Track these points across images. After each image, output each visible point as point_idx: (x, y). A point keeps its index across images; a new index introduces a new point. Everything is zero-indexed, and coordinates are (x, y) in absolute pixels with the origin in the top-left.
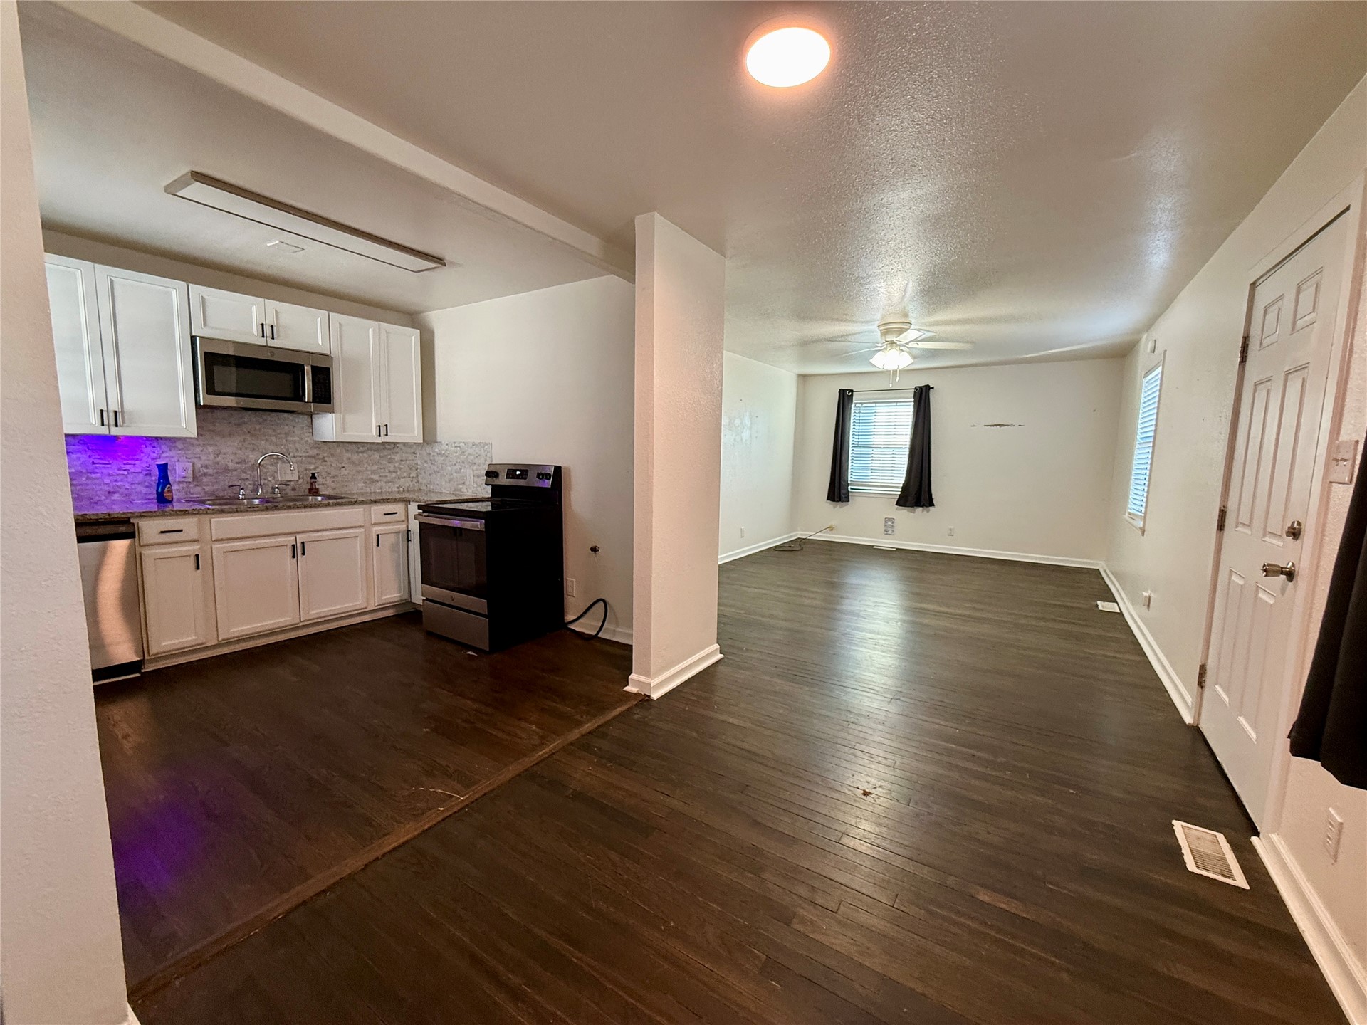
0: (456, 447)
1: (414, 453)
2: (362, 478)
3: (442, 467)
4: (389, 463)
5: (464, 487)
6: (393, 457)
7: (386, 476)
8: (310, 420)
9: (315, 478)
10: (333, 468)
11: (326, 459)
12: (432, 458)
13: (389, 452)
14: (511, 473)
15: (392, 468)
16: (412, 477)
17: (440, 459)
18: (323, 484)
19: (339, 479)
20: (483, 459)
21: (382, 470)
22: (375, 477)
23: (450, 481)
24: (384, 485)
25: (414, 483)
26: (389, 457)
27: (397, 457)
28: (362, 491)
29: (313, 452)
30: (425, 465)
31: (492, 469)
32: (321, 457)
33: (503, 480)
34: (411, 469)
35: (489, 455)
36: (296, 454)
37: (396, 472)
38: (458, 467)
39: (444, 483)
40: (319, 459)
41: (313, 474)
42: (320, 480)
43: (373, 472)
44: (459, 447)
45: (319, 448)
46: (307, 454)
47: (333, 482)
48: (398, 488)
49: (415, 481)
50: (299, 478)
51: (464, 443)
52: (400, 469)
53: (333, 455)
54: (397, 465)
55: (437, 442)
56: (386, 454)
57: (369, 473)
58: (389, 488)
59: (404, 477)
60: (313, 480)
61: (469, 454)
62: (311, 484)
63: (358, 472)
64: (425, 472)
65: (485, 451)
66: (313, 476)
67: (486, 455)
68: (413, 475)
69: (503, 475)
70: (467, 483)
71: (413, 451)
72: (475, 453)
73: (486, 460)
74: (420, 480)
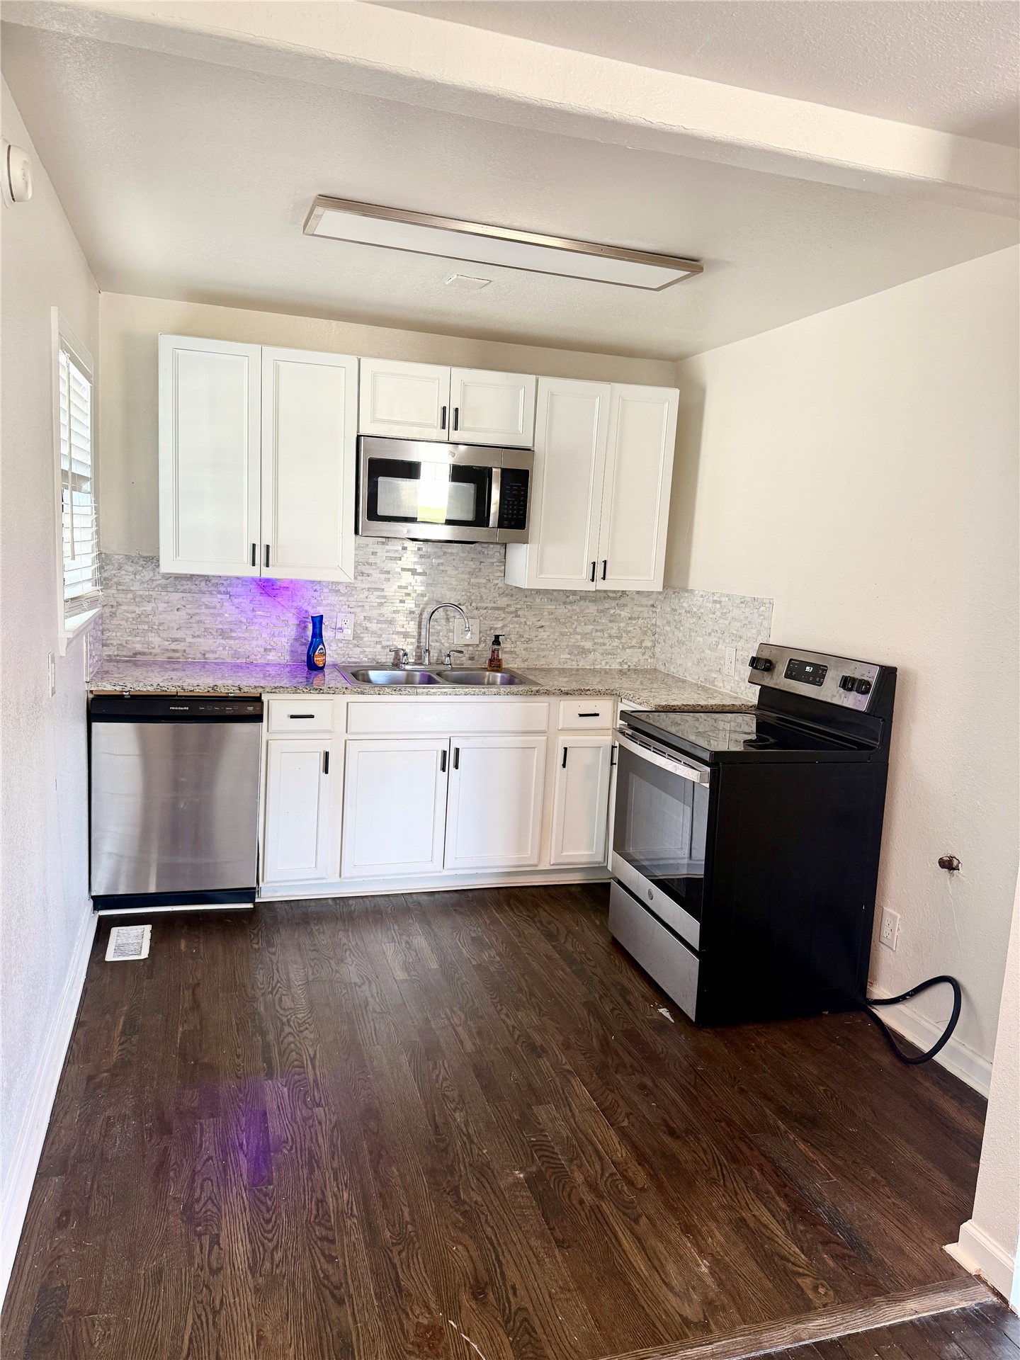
0: (715, 602)
1: (653, 606)
2: (567, 646)
3: (690, 636)
4: (611, 621)
5: (720, 677)
6: (618, 612)
7: (604, 644)
8: (503, 551)
9: (499, 644)
10: (527, 628)
11: (519, 613)
12: (676, 618)
13: (614, 604)
14: (796, 670)
15: (614, 632)
16: (646, 647)
17: (688, 622)
18: (511, 652)
19: (534, 645)
20: (754, 631)
21: (599, 634)
22: (588, 645)
23: (700, 661)
24: (599, 657)
25: (647, 657)
26: (612, 611)
27: (625, 613)
28: (565, 666)
29: (503, 602)
30: (667, 628)
31: (766, 655)
32: (512, 609)
33: (779, 680)
34: (645, 633)
35: (766, 623)
36: (479, 605)
37: (620, 638)
38: (713, 639)
39: (690, 664)
40: (511, 613)
41: (497, 637)
42: (506, 645)
43: (585, 636)
44: (720, 602)
45: (512, 596)
46: (495, 605)
47: (526, 649)
48: (621, 664)
49: (649, 653)
50: (480, 642)
51: (728, 596)
52: (628, 632)
53: (530, 607)
54: (622, 625)
55: (687, 591)
56: (607, 606)
57: (579, 637)
58: (607, 663)
59: (632, 647)
60: (496, 647)
61: (734, 619)
62: (493, 652)
63: (562, 634)
64: (664, 641)
65: (760, 615)
66: (497, 641)
67: (761, 624)
68: (648, 643)
69: (782, 668)
70: (725, 671)
71: (651, 602)
72: (742, 618)
73: (759, 633)
74: (658, 655)
